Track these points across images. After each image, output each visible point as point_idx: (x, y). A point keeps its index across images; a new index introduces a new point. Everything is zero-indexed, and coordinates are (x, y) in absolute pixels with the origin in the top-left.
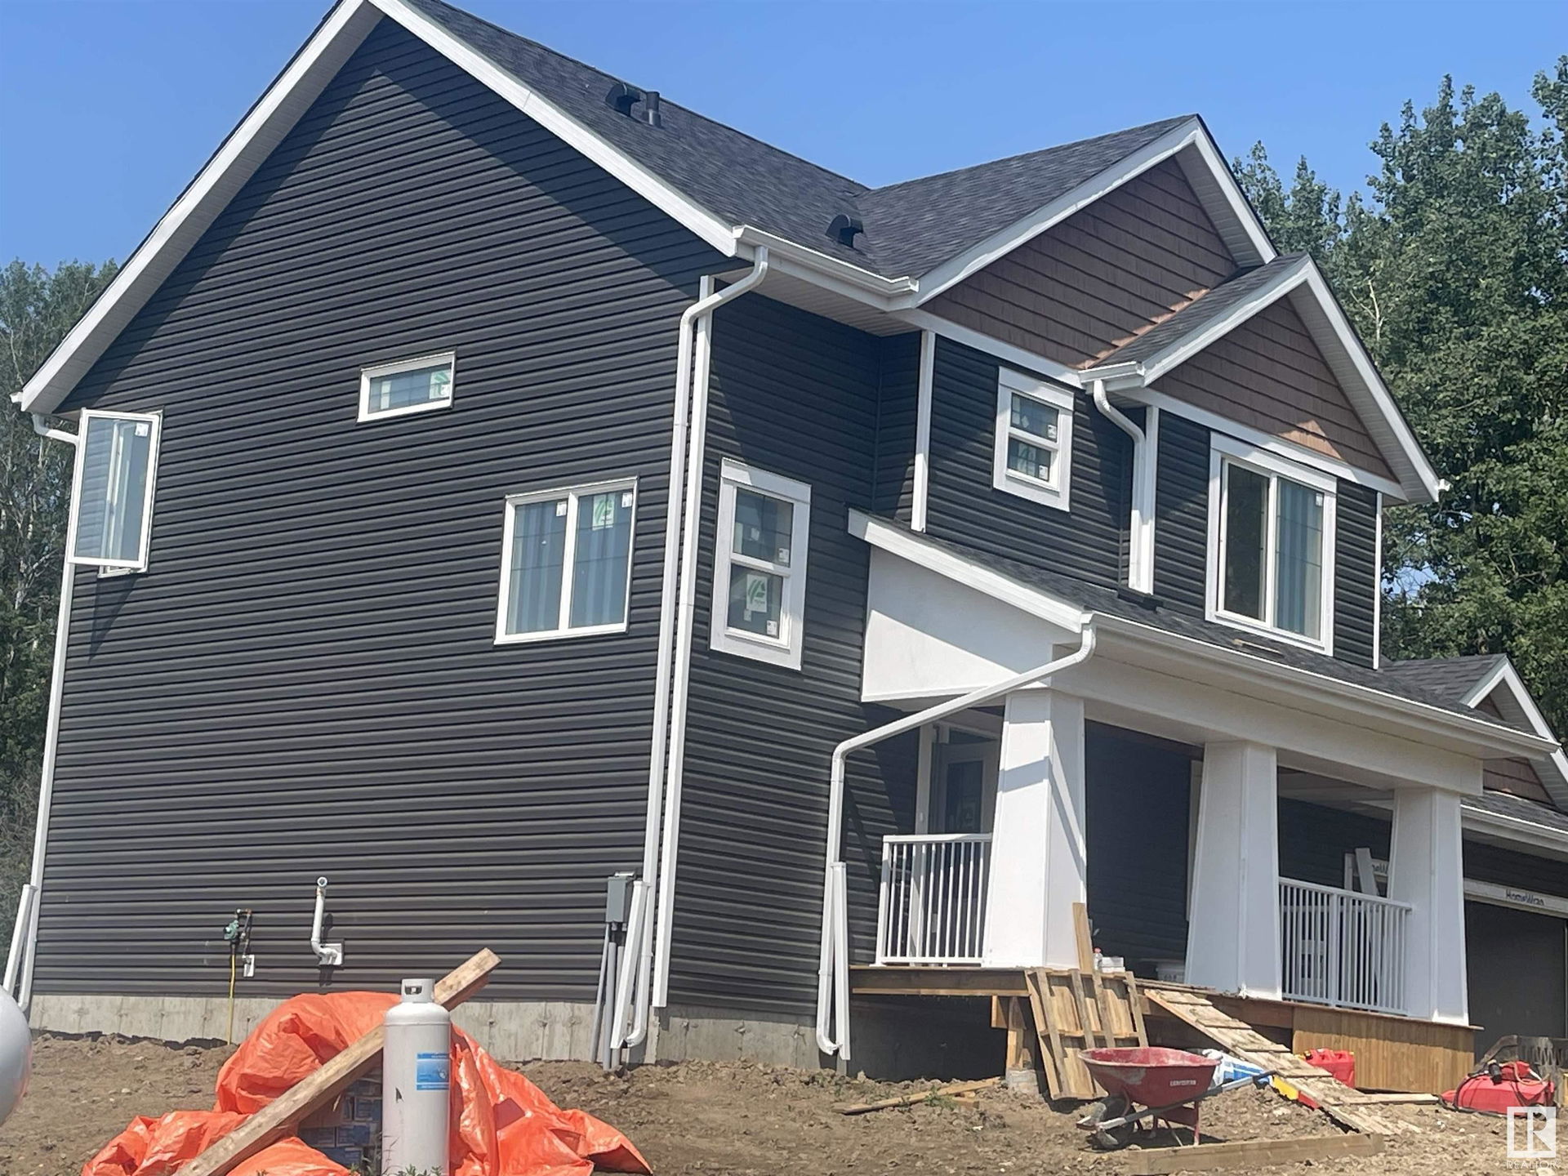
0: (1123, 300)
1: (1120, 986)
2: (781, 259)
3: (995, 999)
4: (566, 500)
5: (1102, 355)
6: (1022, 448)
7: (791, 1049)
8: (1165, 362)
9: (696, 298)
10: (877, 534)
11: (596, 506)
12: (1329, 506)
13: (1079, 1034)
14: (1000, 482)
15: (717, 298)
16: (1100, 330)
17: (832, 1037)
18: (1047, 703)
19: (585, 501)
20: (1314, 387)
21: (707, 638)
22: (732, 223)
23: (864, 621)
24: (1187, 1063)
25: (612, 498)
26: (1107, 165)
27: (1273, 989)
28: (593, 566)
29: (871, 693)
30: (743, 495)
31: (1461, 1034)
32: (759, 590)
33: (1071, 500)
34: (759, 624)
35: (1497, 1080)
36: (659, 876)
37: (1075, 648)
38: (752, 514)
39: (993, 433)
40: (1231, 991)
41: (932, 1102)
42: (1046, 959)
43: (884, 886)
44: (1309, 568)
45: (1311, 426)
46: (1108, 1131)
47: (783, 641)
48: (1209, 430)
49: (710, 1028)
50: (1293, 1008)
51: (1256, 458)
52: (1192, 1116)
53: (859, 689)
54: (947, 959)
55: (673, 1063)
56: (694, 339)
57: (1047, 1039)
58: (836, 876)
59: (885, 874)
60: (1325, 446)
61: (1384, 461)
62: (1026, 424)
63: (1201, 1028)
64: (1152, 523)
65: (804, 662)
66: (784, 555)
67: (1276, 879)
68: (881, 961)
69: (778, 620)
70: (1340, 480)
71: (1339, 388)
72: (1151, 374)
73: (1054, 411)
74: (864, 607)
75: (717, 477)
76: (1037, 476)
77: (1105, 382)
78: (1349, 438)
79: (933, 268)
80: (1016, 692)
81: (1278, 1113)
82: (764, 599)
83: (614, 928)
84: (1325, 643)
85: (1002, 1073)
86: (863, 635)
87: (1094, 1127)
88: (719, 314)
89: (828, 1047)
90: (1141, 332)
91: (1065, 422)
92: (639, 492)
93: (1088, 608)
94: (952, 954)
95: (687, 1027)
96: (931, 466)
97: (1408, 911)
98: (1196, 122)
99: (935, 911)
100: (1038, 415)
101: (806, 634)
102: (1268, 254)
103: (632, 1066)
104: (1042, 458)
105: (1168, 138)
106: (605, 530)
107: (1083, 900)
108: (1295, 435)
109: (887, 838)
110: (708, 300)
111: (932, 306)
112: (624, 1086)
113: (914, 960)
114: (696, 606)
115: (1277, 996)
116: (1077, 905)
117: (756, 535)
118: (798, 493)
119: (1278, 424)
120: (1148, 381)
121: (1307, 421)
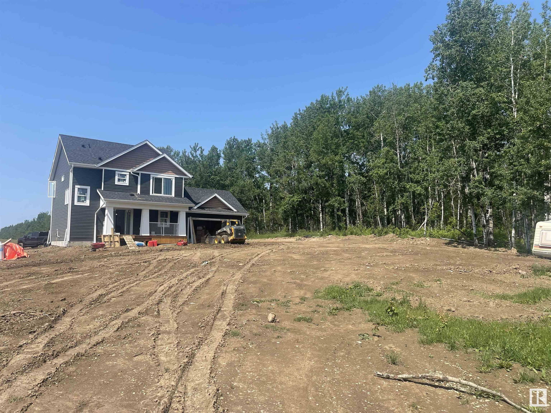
0: (138, 161)
1: (117, 236)
6: (120, 179)
7: (90, 244)
12: (173, 180)
13: (108, 241)
14: (116, 184)
16: (134, 165)
18: (107, 208)
20: (170, 167)
21: (74, 204)
22: (70, 162)
30: (79, 188)
31: (185, 237)
33: (129, 184)
34: (82, 202)
38: (81, 190)
39: (115, 178)
47: (87, 203)
48: (149, 174)
51: (159, 176)
56: (71, 172)
60: (172, 174)
61: (182, 174)
62: (121, 177)
65: (90, 205)
66: (86, 194)
69: (86, 201)
70: (175, 177)
73: (126, 175)
75: (75, 188)
76: (123, 182)
78: (176, 173)
79: (99, 163)
82: (83, 199)
84: (173, 195)
91: (128, 176)
96: (105, 183)
97: (179, 224)
98: (146, 141)
100: (123, 176)
101: (90, 202)
102: (161, 154)
104: (125, 180)
105: (141, 143)
107: (113, 227)
108: (167, 173)
109: (103, 222)
111: (101, 167)
114: (72, 200)
115: (149, 235)
117: (81, 192)
118: (88, 188)
119: (163, 172)
121: (169, 171)
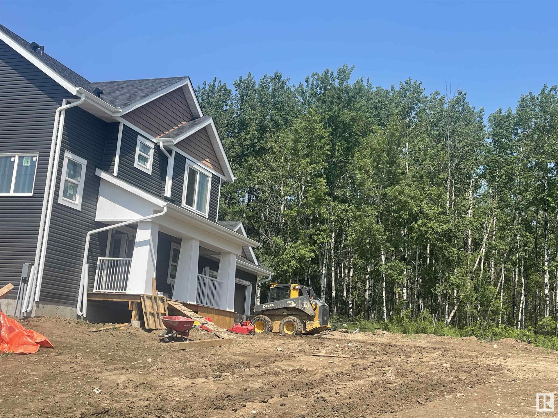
0: (167, 122)
1: (162, 300)
2: (88, 98)
3: (130, 302)
4: (15, 157)
5: (162, 135)
6: (141, 157)
7: (70, 314)
8: (179, 139)
9: (61, 105)
10: (104, 175)
11: (24, 160)
12: (210, 180)
13: (153, 312)
14: (136, 165)
15: (68, 106)
16: (162, 129)
17: (81, 311)
18: (150, 224)
19: (21, 158)
20: (209, 150)
21: (57, 200)
22: (76, 86)
23: (97, 199)
24: (186, 320)
25: (30, 158)
26: (167, 86)
27: (194, 302)
28: (22, 177)
29: (98, 218)
30: (70, 161)
31: (232, 314)
32: (71, 188)
33: (152, 172)
34: (71, 197)
35: (242, 325)
36: (39, 265)
37: (162, 211)
38: (72, 167)
39: (135, 152)
40: (185, 302)
41: (114, 329)
42: (145, 291)
43: (97, 271)
44: (204, 195)
45: (208, 160)
46: (167, 338)
47: (77, 202)
48: (186, 158)
49: (50, 308)
50: (198, 306)
51: (195, 167)
52: (187, 334)
53: (95, 217)
54: (115, 291)
55: (39, 317)
56: (60, 116)
57: (146, 313)
58: (85, 267)
59: (98, 267)
60: (210, 165)
61: (222, 171)
62: (143, 151)
63: (182, 311)
64: (171, 180)
65: (82, 209)
66: (78, 179)
67: (197, 274)
68: (95, 291)
69: (75, 196)
70: (213, 174)
71: (214, 151)
72: (176, 142)
73: (149, 148)
74: (98, 195)
75: (63, 155)
76: (144, 165)
77: (163, 142)
78: (216, 165)
79: (126, 106)
80: (143, 221)
81: (203, 333)
82: (72, 190)
83: (24, 279)
84: (207, 215)
85: (130, 321)
86: (97, 202)
87: (164, 336)
88: (67, 111)
89: (80, 314)
90: (171, 131)
91: (152, 151)
92: (39, 157)
93: (165, 201)
94: (116, 290)
95: (44, 307)
96: (120, 159)
97: (222, 283)
98: (188, 79)
99: (109, 278)
100: (146, 148)
101: (83, 201)
102: (201, 115)
103: (27, 317)
104: (145, 160)
105: (181, 82)
106: (27, 167)
107: (155, 277)
108: (204, 162)
109: (99, 258)
110: (65, 106)
111: (124, 117)
112: (27, 323)
113: (103, 291)
114: (55, 191)
116: (153, 278)
117: (72, 172)
118: (84, 162)
119: (201, 159)
120: (174, 144)
121: (207, 159)
